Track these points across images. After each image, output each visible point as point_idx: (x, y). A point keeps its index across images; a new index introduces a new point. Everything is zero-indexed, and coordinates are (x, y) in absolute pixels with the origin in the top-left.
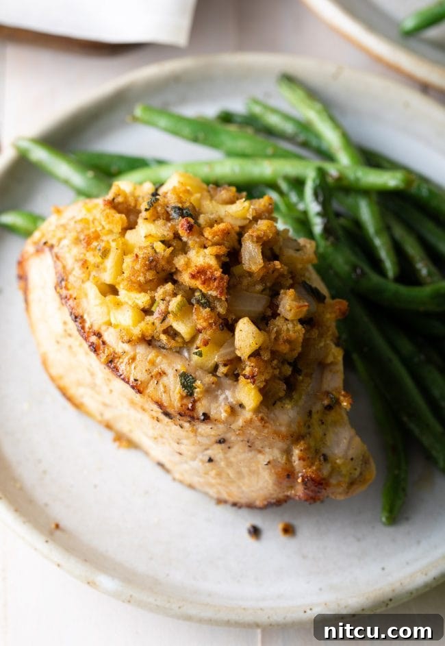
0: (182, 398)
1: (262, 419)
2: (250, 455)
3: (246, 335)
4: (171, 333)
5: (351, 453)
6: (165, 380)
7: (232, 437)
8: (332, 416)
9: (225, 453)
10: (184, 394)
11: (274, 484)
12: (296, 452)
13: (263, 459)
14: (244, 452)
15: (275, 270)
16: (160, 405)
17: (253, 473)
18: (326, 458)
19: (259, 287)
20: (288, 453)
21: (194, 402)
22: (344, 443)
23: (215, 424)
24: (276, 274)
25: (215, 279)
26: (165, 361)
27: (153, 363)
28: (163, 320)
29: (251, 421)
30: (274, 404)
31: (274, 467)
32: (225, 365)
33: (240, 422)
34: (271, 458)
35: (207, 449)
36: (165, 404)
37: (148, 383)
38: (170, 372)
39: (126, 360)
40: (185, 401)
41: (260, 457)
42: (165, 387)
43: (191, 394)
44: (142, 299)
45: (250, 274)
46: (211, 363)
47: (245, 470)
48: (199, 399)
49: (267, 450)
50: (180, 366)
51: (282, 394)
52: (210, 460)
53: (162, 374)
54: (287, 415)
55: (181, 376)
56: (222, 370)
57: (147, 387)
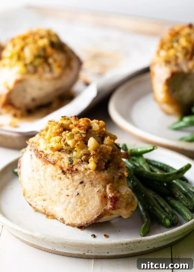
0: (69, 164)
1: (96, 172)
2: (92, 188)
3: (92, 142)
4: (66, 145)
5: (128, 193)
6: (63, 160)
7: (85, 180)
8: (122, 182)
9: (83, 189)
10: (70, 163)
11: (100, 202)
12: (108, 187)
13: (96, 190)
14: (89, 187)
15: (103, 131)
16: (61, 168)
17: (93, 197)
18: (118, 192)
19: (98, 135)
20: (105, 187)
21: (73, 166)
22: (125, 190)
23: (80, 174)
24: (103, 133)
25: (82, 126)
26: (64, 155)
27: (60, 155)
28: (64, 141)
29: (92, 172)
30: (101, 170)
31: (100, 193)
32: (84, 155)
33: (88, 172)
34: (99, 189)
35: (77, 189)
36: (63, 166)
37: (58, 161)
38: (66, 158)
39: (51, 155)
40: (70, 165)
41: (95, 189)
42: (63, 161)
43: (71, 164)
44: (58, 138)
45: (94, 131)
46: (79, 155)
47: (90, 197)
48: (75, 165)
49: (98, 185)
50: (69, 156)
51: (104, 167)
52: (78, 194)
53: (62, 158)
54: (105, 174)
55: (69, 158)
56: (84, 157)
57: (57, 162)
